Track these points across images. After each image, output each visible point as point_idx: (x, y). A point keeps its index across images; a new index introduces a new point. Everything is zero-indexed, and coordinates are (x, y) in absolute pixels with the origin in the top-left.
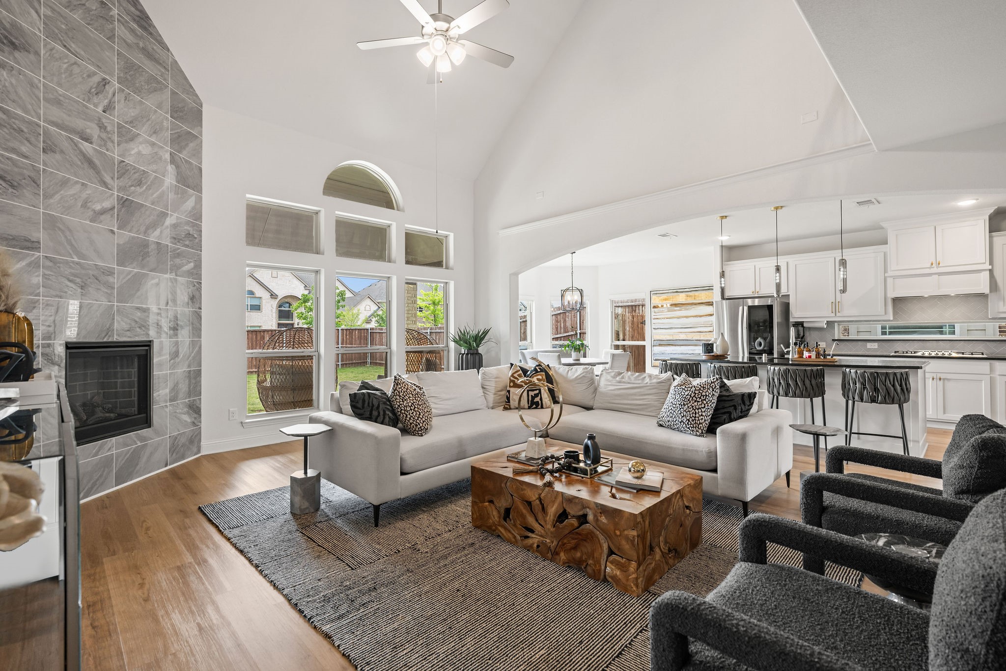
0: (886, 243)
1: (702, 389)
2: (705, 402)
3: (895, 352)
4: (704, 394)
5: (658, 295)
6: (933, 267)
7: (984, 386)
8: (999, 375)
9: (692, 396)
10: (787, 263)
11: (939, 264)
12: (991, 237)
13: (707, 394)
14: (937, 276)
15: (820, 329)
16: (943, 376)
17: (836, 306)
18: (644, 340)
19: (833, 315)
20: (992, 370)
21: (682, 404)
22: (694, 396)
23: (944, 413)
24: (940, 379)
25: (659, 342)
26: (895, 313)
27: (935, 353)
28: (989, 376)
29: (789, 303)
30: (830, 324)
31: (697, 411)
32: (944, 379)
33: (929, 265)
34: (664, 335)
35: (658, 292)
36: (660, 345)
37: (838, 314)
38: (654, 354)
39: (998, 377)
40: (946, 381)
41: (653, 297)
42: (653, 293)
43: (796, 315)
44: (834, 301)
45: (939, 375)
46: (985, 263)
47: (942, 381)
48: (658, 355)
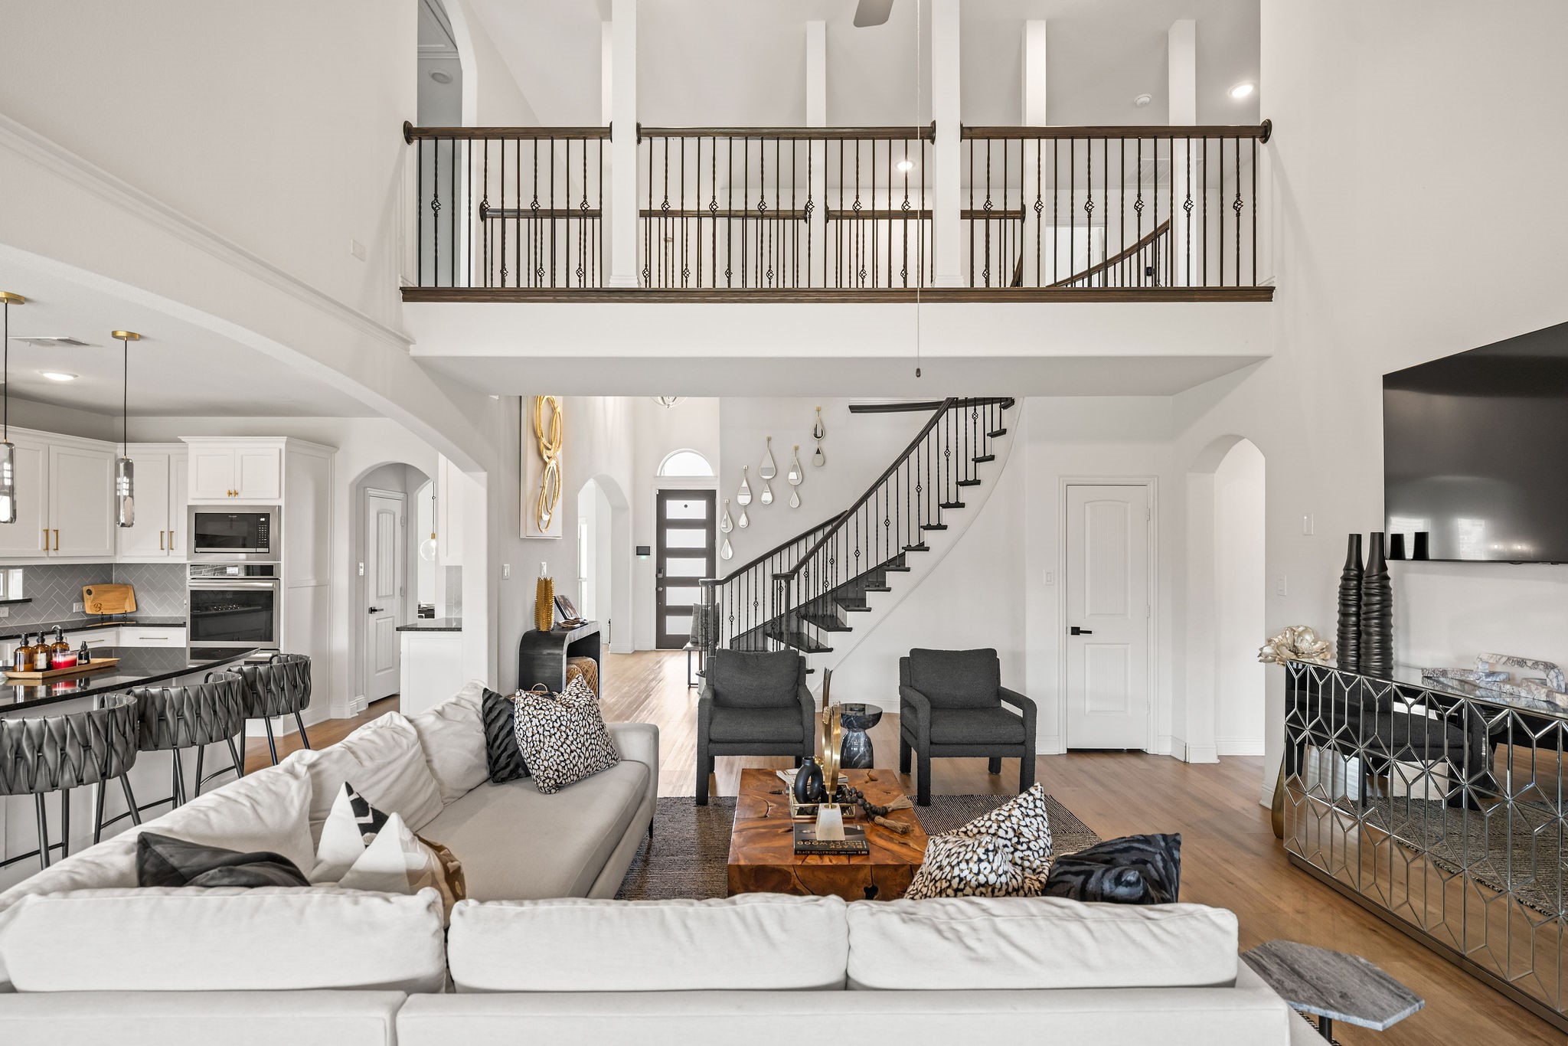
1: (547, 713)
2: (563, 728)
4: (554, 718)
9: (541, 731)
13: (558, 714)
21: (534, 752)
22: (544, 730)
31: (561, 749)
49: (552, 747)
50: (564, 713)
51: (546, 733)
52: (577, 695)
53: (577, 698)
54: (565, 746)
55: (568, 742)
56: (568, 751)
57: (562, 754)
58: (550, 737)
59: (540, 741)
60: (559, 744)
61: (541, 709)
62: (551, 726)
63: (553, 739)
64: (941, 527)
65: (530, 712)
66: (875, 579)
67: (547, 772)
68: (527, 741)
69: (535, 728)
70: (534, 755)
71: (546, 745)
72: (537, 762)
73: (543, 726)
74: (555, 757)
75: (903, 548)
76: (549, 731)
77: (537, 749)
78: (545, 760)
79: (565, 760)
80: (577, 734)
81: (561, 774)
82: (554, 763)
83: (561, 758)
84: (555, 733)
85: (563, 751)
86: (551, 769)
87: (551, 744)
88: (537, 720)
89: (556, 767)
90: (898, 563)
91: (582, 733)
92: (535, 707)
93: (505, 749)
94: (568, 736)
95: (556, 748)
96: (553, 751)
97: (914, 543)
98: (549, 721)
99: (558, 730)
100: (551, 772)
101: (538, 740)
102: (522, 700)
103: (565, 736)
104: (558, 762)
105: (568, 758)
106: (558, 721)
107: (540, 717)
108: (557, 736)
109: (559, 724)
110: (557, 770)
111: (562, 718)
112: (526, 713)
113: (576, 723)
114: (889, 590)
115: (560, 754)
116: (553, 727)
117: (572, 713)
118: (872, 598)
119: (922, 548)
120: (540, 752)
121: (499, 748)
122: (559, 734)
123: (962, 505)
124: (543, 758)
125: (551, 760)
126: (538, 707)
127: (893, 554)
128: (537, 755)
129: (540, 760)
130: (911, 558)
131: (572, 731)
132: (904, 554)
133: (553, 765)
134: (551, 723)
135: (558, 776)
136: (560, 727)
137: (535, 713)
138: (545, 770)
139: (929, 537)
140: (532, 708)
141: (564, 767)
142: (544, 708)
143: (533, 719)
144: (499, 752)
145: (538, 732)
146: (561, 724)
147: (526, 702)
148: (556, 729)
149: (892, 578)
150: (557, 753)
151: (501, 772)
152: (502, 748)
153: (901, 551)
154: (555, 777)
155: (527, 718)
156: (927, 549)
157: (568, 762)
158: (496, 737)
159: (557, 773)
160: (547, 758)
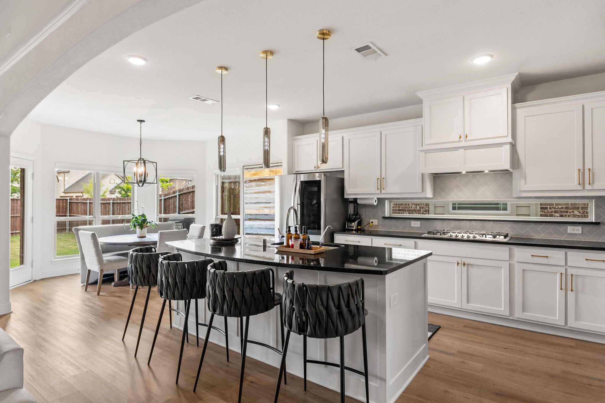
0: (421, 116)
3: (429, 233)
5: (249, 170)
6: (462, 141)
7: (504, 273)
8: (518, 262)
10: (343, 137)
11: (466, 137)
12: (514, 110)
14: (463, 150)
15: (371, 206)
16: (467, 261)
17: (381, 182)
18: (239, 214)
19: (379, 192)
20: (511, 256)
23: (468, 302)
24: (464, 264)
25: (249, 217)
26: (435, 191)
27: (461, 235)
28: (508, 263)
29: (344, 179)
30: (381, 201)
32: (468, 265)
33: (457, 139)
34: (253, 209)
35: (249, 167)
36: (250, 219)
37: (383, 191)
38: (245, 228)
39: (516, 264)
40: (470, 267)
41: (245, 171)
42: (245, 167)
43: (350, 192)
44: (380, 178)
45: (464, 260)
46: (507, 136)
47: (466, 266)
48: (248, 229)
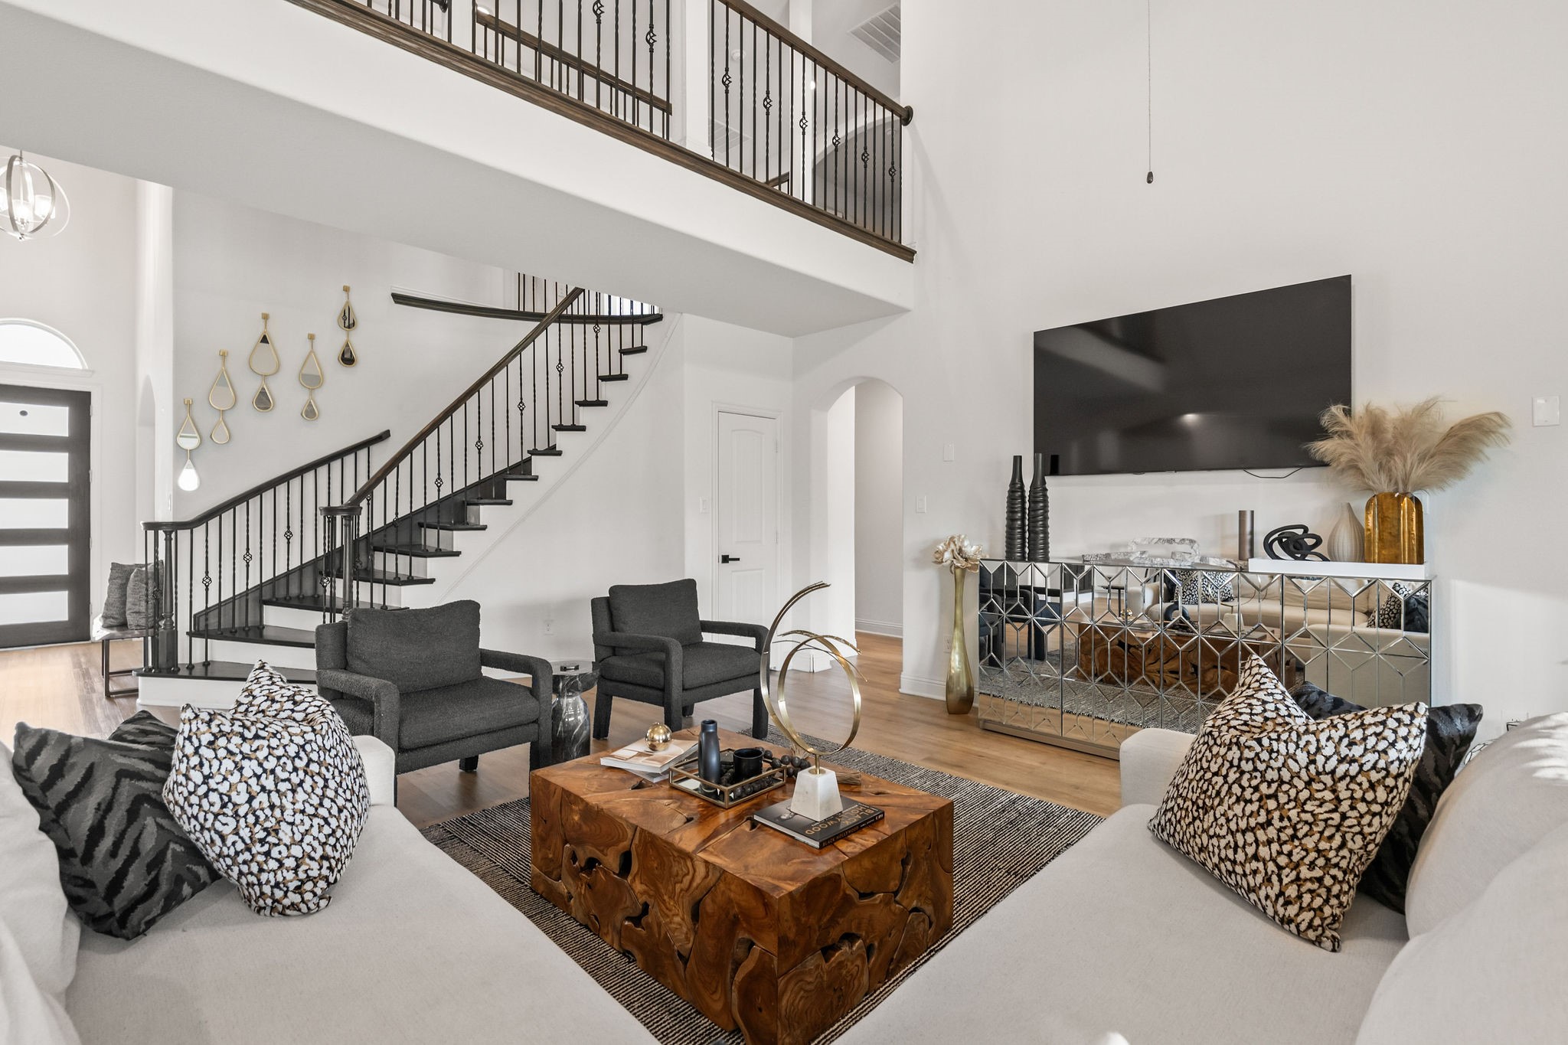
49: (303, 812)
50: (310, 736)
51: (283, 787)
52: (291, 698)
53: (295, 703)
54: (327, 803)
55: (330, 793)
56: (335, 811)
57: (325, 820)
58: (294, 791)
59: (272, 807)
60: (315, 801)
61: (257, 737)
62: (289, 767)
63: (301, 796)
64: (575, 428)
65: (231, 747)
66: (492, 489)
67: (304, 867)
68: (236, 815)
69: (253, 781)
70: (262, 841)
71: (288, 812)
72: (274, 853)
73: (273, 772)
74: (315, 831)
75: (529, 452)
76: (289, 780)
77: (267, 825)
78: (294, 843)
79: (334, 831)
80: (340, 772)
81: (333, 863)
82: (315, 844)
83: (327, 830)
84: (302, 781)
85: (326, 815)
86: (312, 859)
87: (299, 806)
88: (255, 762)
89: (320, 852)
90: (522, 470)
91: (346, 769)
92: (242, 736)
93: (135, 853)
94: (326, 780)
95: (310, 810)
96: (306, 819)
97: (542, 446)
98: (284, 759)
99: (306, 773)
100: (315, 865)
101: (266, 804)
102: (204, 728)
103: (321, 783)
104: (323, 840)
105: (338, 827)
106: (302, 754)
107: (261, 755)
108: (307, 786)
109: (305, 760)
110: (325, 857)
111: (308, 748)
112: (222, 753)
113: (333, 752)
114: (510, 503)
115: (322, 822)
116: (295, 769)
117: (324, 732)
118: (486, 513)
119: (553, 451)
120: (276, 831)
121: (113, 853)
122: (308, 781)
123: (604, 404)
124: (287, 841)
125: (308, 839)
126: (248, 735)
127: (515, 459)
128: (272, 839)
129: (282, 848)
130: (539, 464)
131: (331, 769)
132: (529, 460)
133: (314, 849)
134: (289, 762)
135: (330, 868)
136: (308, 765)
137: (246, 748)
138: (298, 866)
139: (562, 440)
140: (237, 740)
141: (334, 846)
142: (262, 733)
143: (246, 763)
144: (118, 863)
145: (263, 789)
146: (310, 761)
147: (215, 730)
148: (301, 774)
149: (513, 488)
150: (316, 821)
151: (140, 908)
152: (124, 852)
153: (526, 456)
154: (325, 872)
155: (228, 764)
156: (559, 453)
157: (339, 833)
158: (97, 832)
159: (326, 864)
160: (298, 837)
